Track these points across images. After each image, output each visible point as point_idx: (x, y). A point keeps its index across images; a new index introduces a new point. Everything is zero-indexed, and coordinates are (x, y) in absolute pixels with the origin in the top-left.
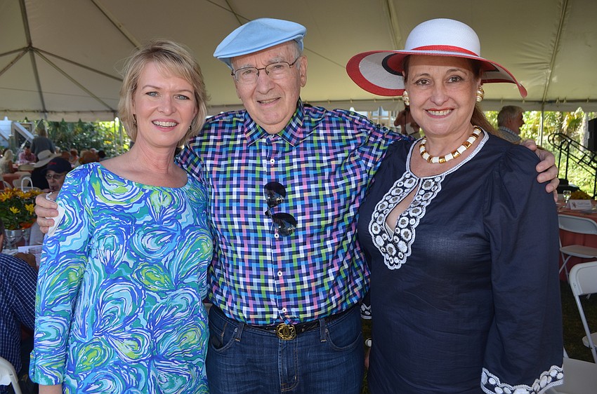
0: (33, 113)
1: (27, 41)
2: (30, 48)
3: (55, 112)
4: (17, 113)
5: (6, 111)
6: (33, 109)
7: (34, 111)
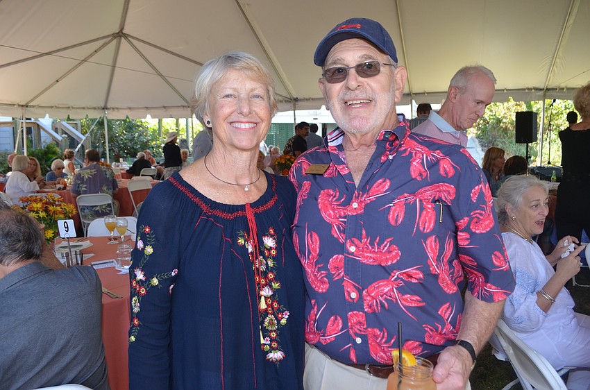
0: (93, 110)
1: (121, 25)
2: (120, 34)
3: (117, 108)
4: (79, 110)
5: (69, 108)
6: (94, 106)
7: (95, 108)
